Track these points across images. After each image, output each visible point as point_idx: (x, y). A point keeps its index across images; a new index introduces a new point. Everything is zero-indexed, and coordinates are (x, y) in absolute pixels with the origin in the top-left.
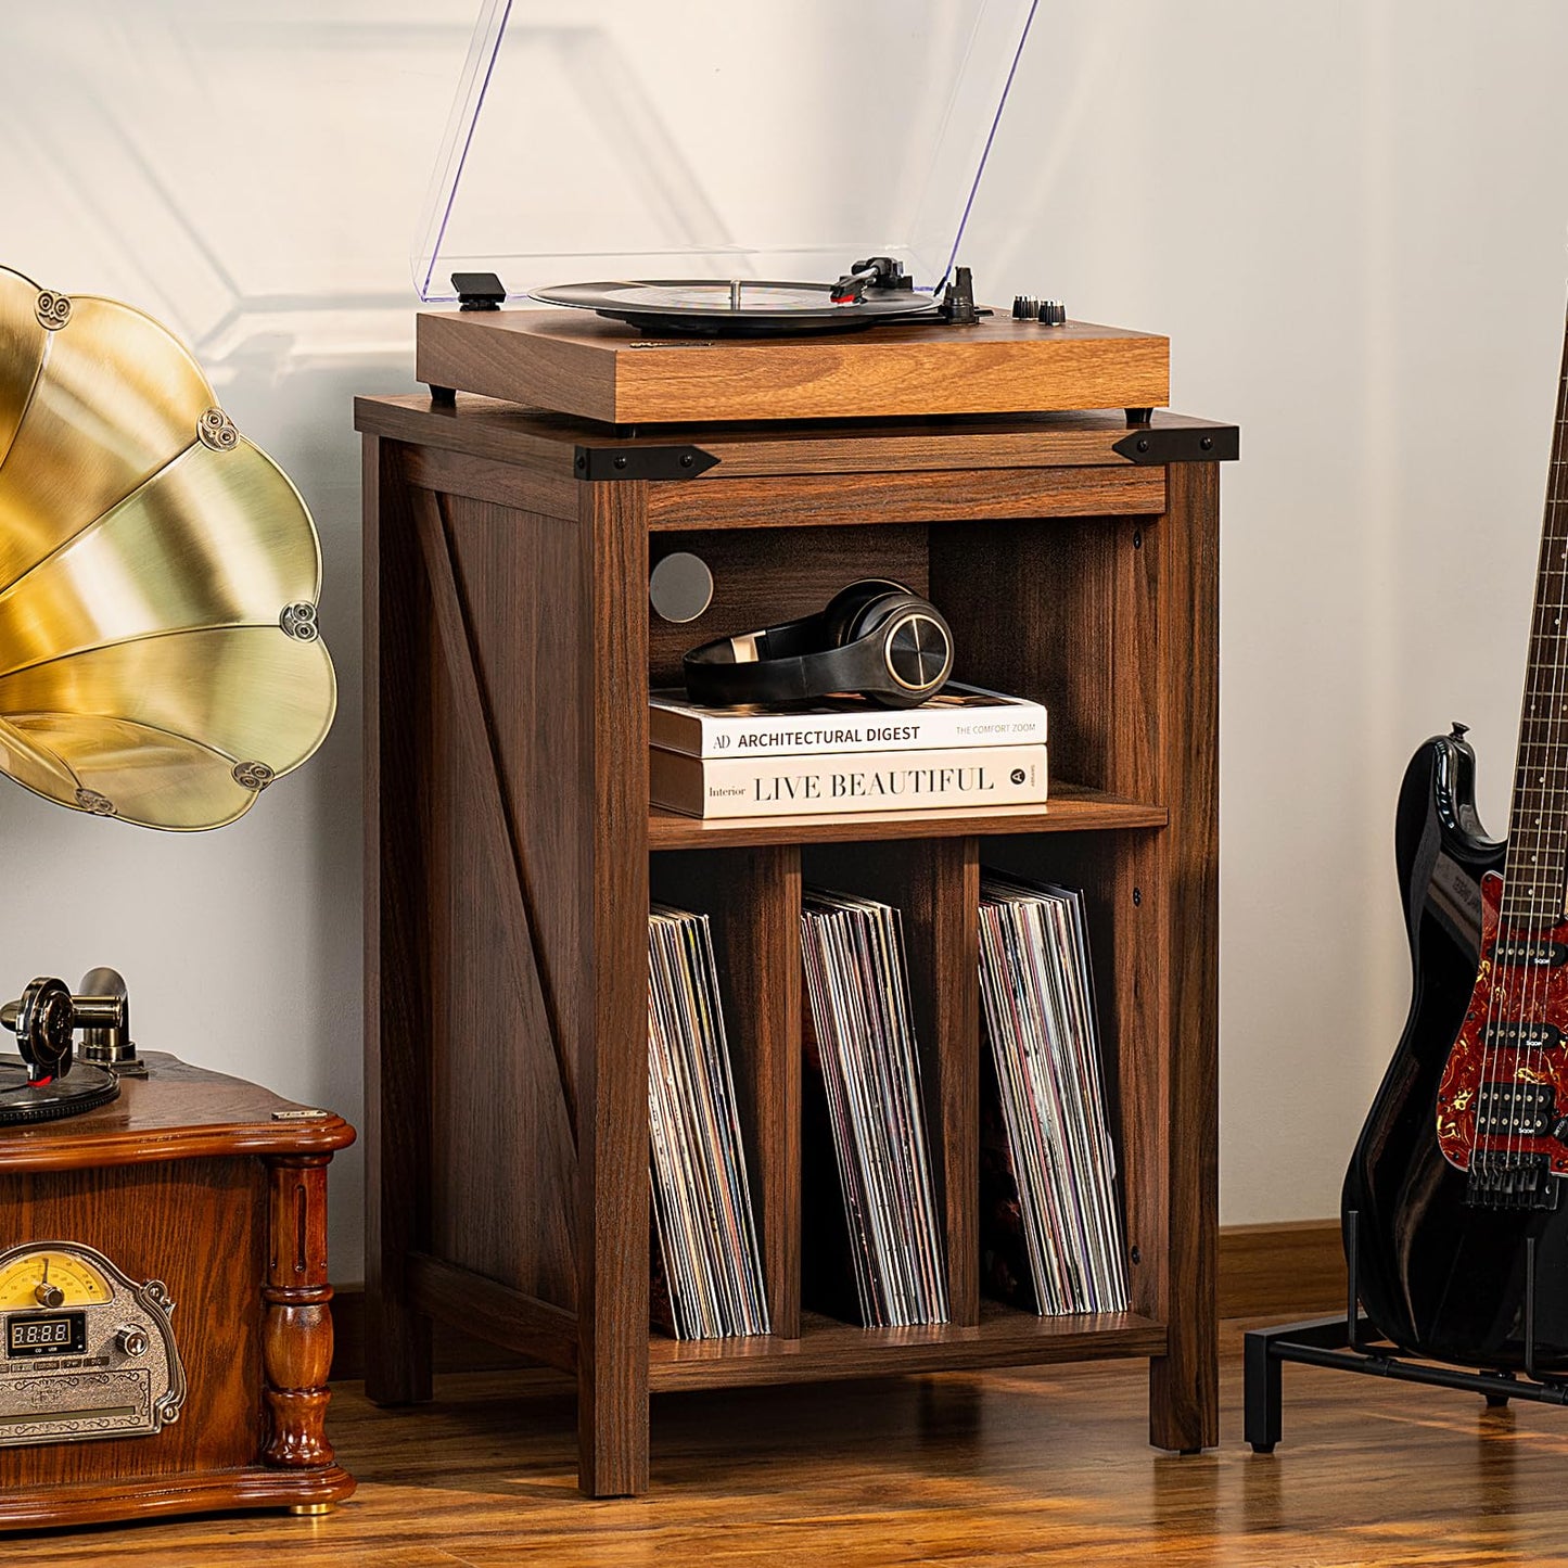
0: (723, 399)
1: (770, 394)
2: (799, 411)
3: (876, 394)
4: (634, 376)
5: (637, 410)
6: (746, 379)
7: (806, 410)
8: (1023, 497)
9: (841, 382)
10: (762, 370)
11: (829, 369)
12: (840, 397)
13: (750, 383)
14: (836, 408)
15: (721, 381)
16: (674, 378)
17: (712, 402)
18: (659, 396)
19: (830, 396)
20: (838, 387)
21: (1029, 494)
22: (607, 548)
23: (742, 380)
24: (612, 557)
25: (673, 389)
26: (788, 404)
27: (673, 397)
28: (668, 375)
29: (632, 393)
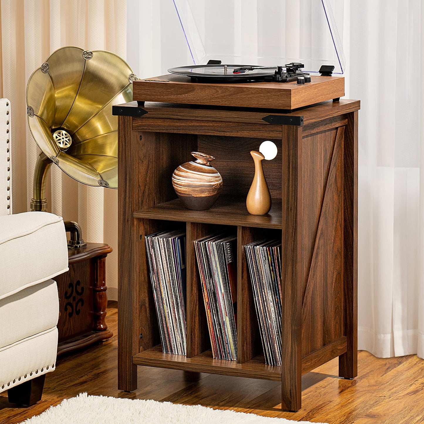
0: (162, 97)
1: (175, 96)
2: (183, 102)
3: (205, 99)
4: (138, 88)
5: (139, 98)
6: (168, 91)
7: (185, 102)
8: (239, 132)
9: (195, 95)
10: (173, 89)
11: (192, 91)
12: (195, 99)
13: (170, 93)
14: (193, 102)
15: (161, 92)
16: (149, 90)
17: (159, 97)
18: (145, 94)
19: (192, 98)
20: (194, 96)
21: (241, 131)
22: (121, 132)
23: (167, 92)
24: (122, 135)
25: (148, 93)
26: (181, 99)
27: (149, 95)
28: (147, 89)
29: (137, 93)
